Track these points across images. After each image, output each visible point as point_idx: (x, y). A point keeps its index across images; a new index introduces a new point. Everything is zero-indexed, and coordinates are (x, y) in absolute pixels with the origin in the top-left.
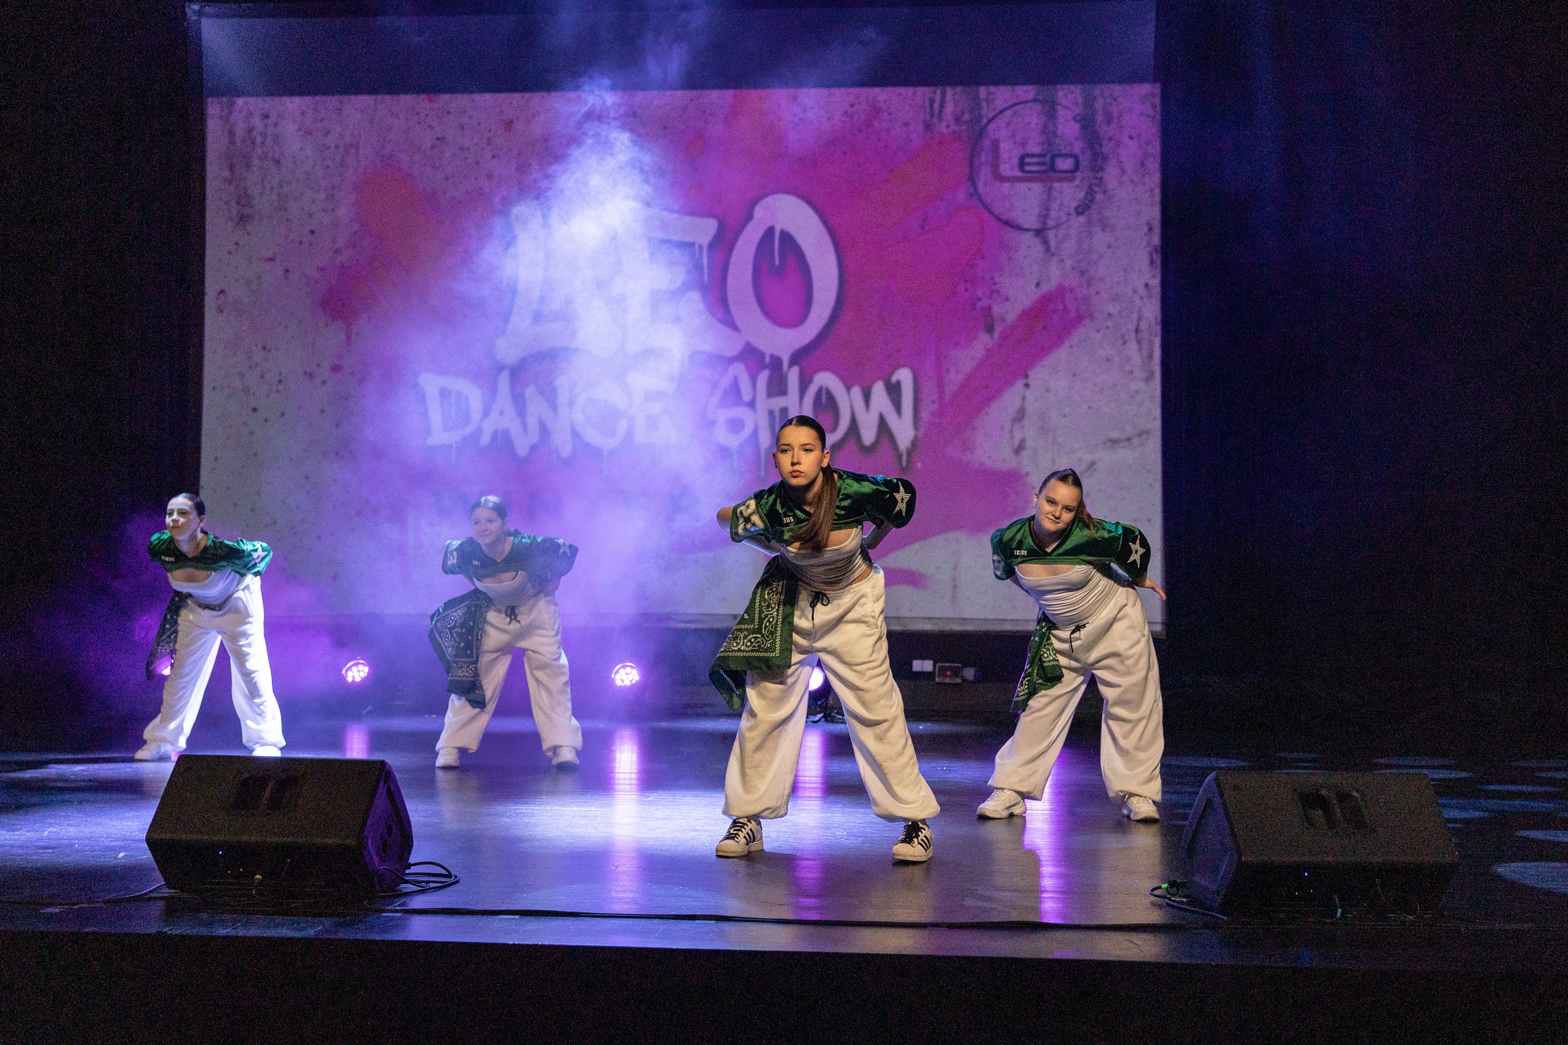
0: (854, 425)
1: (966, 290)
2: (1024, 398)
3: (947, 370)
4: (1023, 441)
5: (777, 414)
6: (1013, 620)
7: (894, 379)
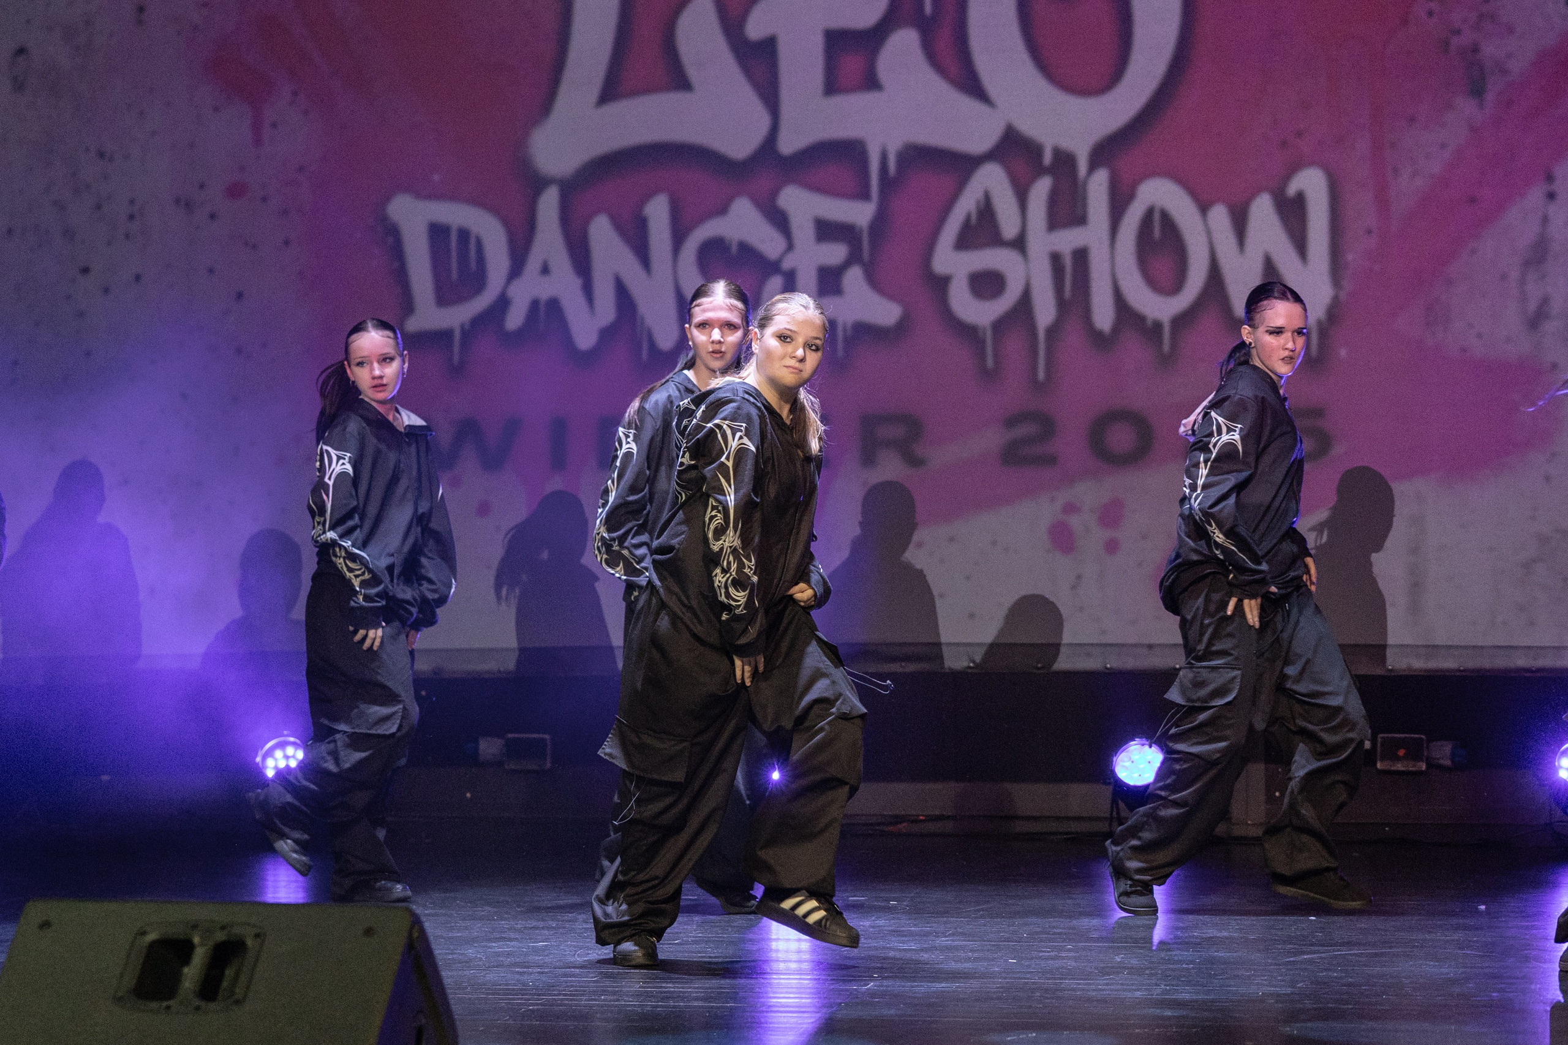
0: (1215, 277)
1: (1430, 14)
2: (1545, 220)
3: (1395, 170)
4: (1545, 301)
5: (1068, 262)
6: (1529, 647)
7: (1292, 190)
